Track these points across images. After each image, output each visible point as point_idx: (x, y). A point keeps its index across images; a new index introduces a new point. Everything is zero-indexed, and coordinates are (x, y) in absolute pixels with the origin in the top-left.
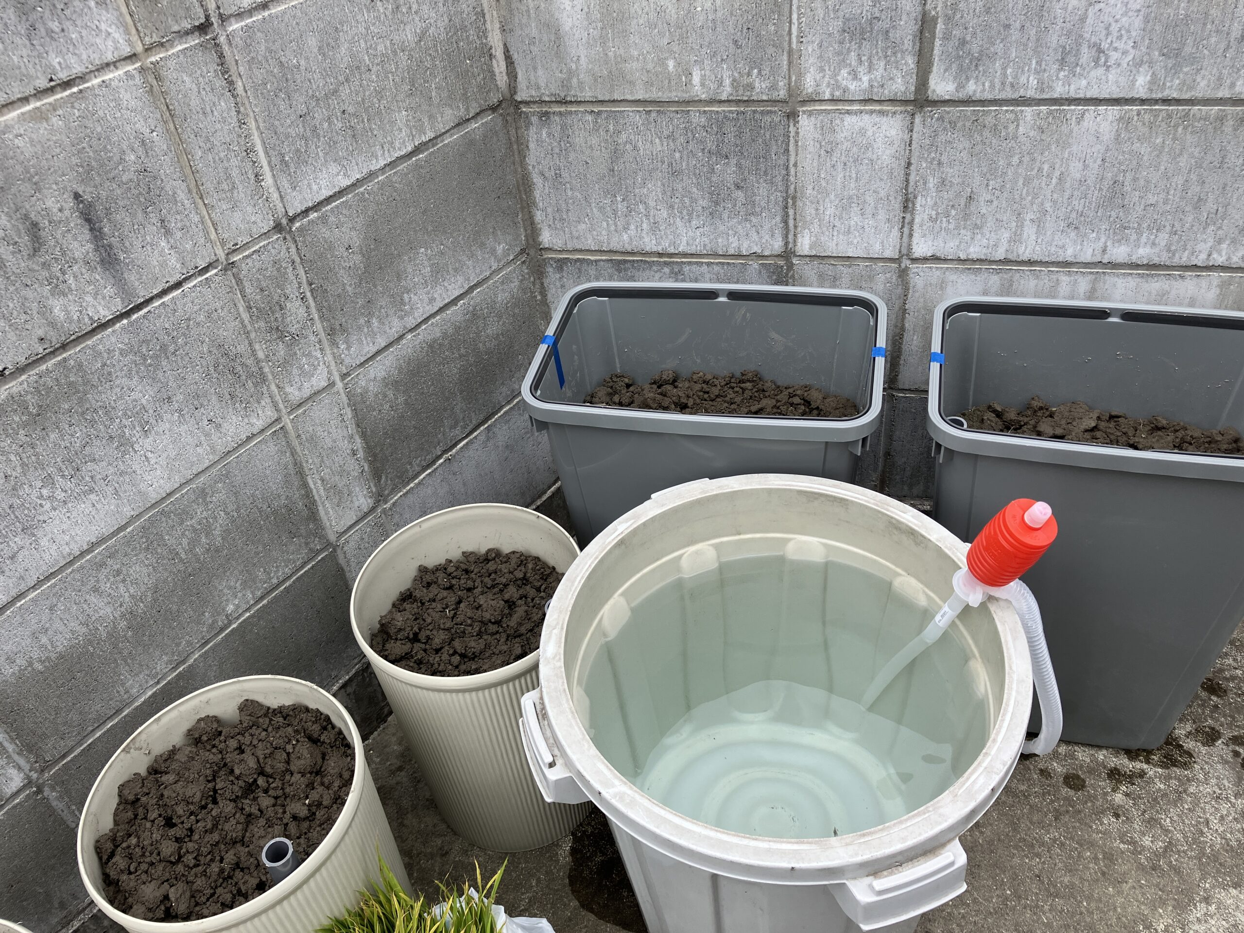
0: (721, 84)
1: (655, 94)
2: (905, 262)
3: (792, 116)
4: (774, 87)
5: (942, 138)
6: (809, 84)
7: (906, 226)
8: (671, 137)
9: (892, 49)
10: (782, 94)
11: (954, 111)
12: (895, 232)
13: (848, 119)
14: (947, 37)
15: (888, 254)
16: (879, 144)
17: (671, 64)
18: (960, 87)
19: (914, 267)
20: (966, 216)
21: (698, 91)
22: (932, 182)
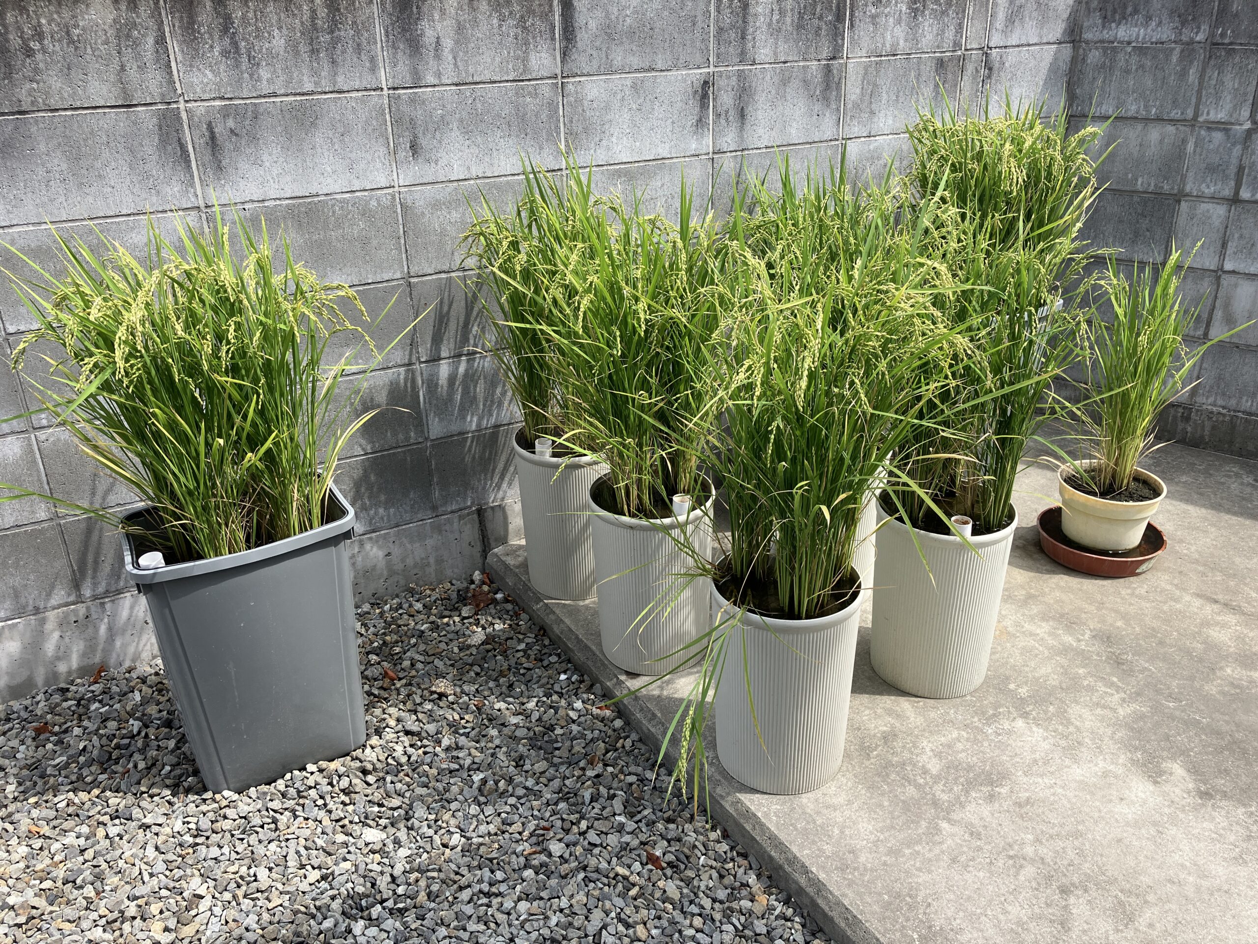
0: (1149, 185)
1: (1120, 187)
2: (1220, 273)
3: (1179, 202)
4: (1173, 188)
5: (1243, 216)
6: (1188, 189)
7: (1222, 255)
8: (1123, 205)
9: (1226, 177)
10: (1175, 191)
11: (1249, 206)
12: (1217, 258)
13: (1203, 205)
14: (1249, 175)
15: (1212, 268)
16: (1215, 216)
17: (1130, 176)
18: (1253, 195)
19: (1223, 276)
20: (1250, 253)
21: (1139, 187)
22: (1236, 236)
